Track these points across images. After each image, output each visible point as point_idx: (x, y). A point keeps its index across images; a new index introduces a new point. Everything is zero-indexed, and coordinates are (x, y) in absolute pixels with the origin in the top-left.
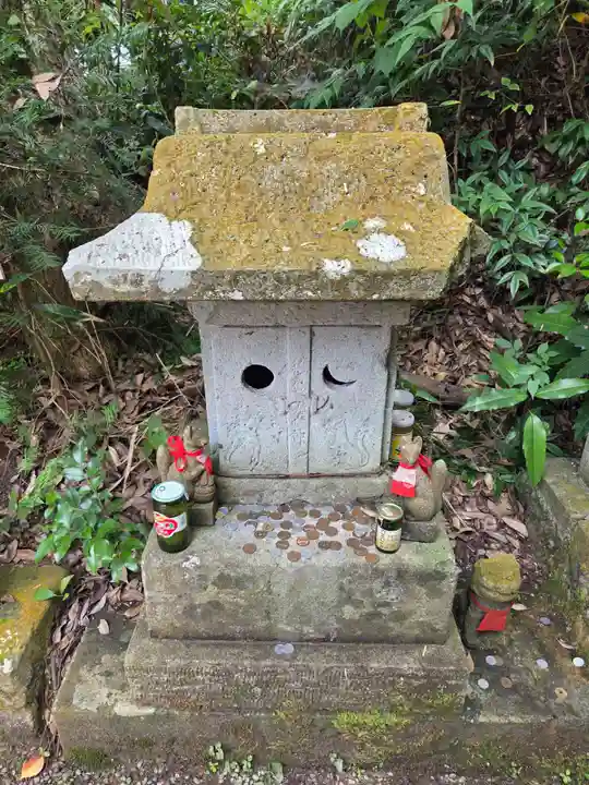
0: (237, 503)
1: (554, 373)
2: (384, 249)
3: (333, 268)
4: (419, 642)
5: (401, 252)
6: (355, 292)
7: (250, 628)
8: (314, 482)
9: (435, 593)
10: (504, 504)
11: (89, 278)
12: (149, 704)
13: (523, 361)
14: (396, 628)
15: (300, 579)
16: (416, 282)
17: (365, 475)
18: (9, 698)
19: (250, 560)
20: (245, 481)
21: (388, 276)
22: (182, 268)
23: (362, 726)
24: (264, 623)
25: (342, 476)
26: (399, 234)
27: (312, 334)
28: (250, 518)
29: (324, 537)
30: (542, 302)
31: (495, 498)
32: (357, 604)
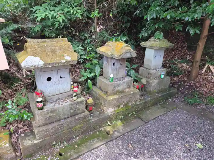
0: (48, 101)
1: (90, 73)
2: (68, 58)
3: (63, 61)
4: (82, 113)
5: (71, 59)
6: (66, 64)
7: (56, 119)
8: (61, 95)
9: (83, 104)
10: (88, 95)
11: (27, 67)
12: (41, 139)
13: (85, 72)
14: (78, 112)
15: (64, 108)
16: (73, 62)
17: (68, 92)
18: (9, 151)
19: (55, 107)
20: (49, 97)
21: (70, 61)
22: (41, 63)
23: (76, 128)
24: (58, 118)
25: (65, 93)
26: (70, 56)
27: (57, 71)
28: (52, 103)
29: (65, 101)
30: (85, 63)
31: (86, 95)
32: (73, 109)
